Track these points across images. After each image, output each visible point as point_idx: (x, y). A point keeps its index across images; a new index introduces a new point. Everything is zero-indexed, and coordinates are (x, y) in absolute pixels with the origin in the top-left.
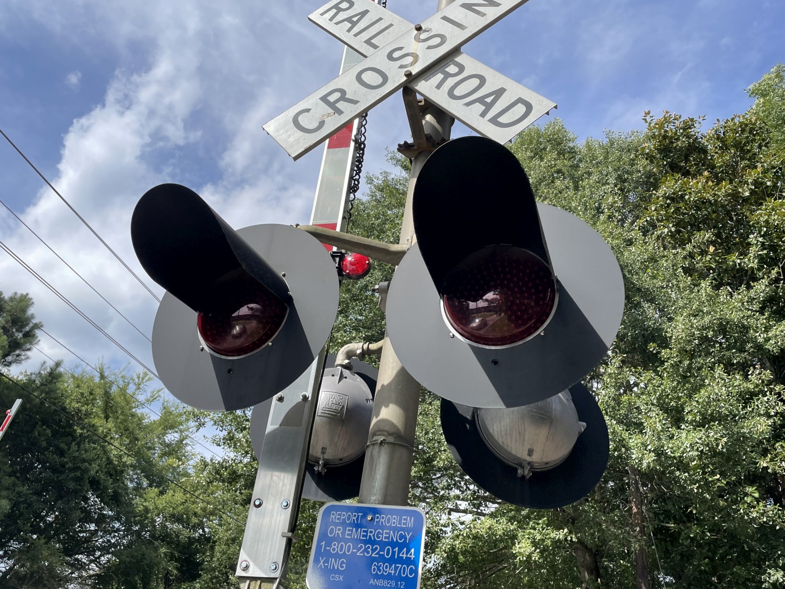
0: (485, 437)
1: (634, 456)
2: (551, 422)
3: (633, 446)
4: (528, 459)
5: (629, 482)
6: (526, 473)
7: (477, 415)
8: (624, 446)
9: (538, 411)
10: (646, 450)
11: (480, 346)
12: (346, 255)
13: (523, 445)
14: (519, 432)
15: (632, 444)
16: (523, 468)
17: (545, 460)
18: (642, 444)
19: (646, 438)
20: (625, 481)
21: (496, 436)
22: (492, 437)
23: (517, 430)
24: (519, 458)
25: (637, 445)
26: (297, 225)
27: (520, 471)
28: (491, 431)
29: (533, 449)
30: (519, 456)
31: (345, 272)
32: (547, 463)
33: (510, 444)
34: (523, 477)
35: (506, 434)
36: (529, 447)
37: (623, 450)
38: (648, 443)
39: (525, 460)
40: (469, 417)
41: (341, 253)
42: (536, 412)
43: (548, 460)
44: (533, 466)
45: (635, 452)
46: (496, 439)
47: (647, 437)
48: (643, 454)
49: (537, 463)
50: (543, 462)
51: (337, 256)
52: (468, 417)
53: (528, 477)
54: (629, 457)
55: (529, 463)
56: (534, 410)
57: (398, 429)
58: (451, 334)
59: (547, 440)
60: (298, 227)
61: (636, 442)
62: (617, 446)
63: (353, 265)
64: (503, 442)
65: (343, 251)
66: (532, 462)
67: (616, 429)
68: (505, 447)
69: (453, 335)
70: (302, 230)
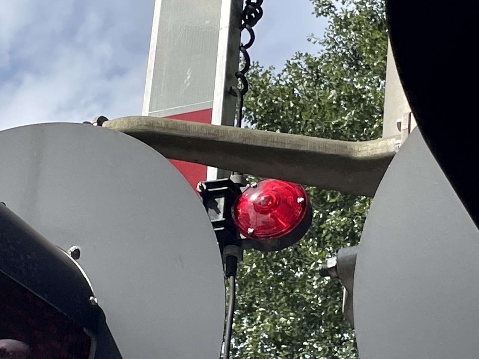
12: (242, 189)
26: (101, 120)
31: (245, 234)
41: (229, 183)
51: (219, 194)
60: (104, 125)
63: (264, 212)
65: (235, 178)
70: (114, 131)
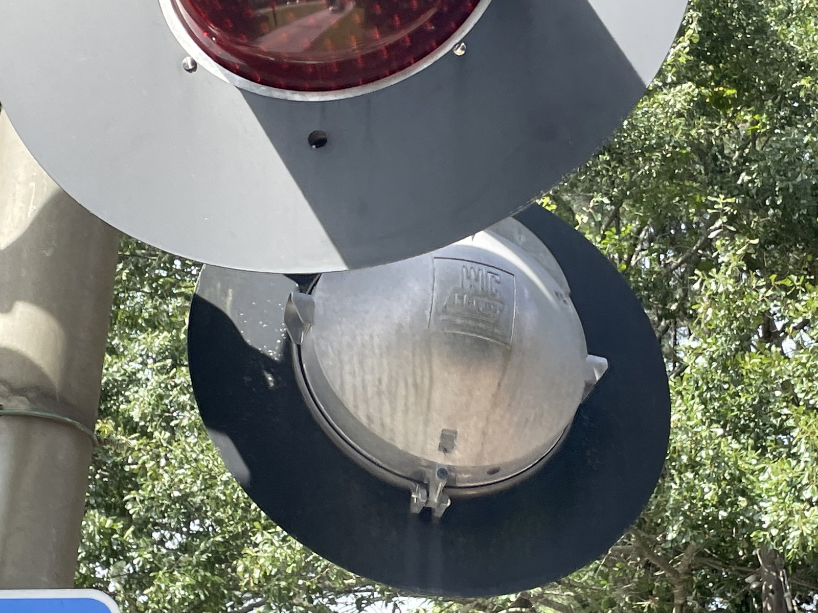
0: (319, 407)
1: (767, 519)
2: (508, 354)
3: (768, 490)
4: (441, 460)
5: (760, 588)
6: (435, 499)
7: (299, 347)
8: (743, 493)
9: (470, 323)
10: (798, 499)
11: (277, 93)
13: (426, 422)
14: (415, 385)
15: (766, 486)
16: (426, 487)
17: (487, 463)
18: (791, 484)
19: (798, 469)
20: (749, 584)
21: (349, 400)
22: (341, 403)
23: (410, 380)
24: (414, 460)
25: (776, 488)
27: (418, 497)
28: (336, 388)
29: (456, 433)
30: (415, 452)
32: (494, 471)
33: (388, 420)
34: (427, 512)
35: (379, 393)
36: (445, 427)
37: (743, 502)
38: (805, 481)
39: (431, 465)
40: (274, 353)
42: (462, 327)
43: (497, 461)
44: (454, 480)
45: (769, 509)
46: (350, 407)
47: (802, 464)
48: (791, 514)
49: (466, 471)
50: (484, 468)
52: (271, 353)
53: (439, 513)
54: (754, 524)
55: (443, 472)
56: (459, 321)
57: (43, 376)
58: (188, 61)
59: (495, 405)
61: (774, 479)
62: (725, 495)
64: (369, 418)
66: (451, 469)
67: (723, 447)
68: (376, 429)
69: (194, 64)
